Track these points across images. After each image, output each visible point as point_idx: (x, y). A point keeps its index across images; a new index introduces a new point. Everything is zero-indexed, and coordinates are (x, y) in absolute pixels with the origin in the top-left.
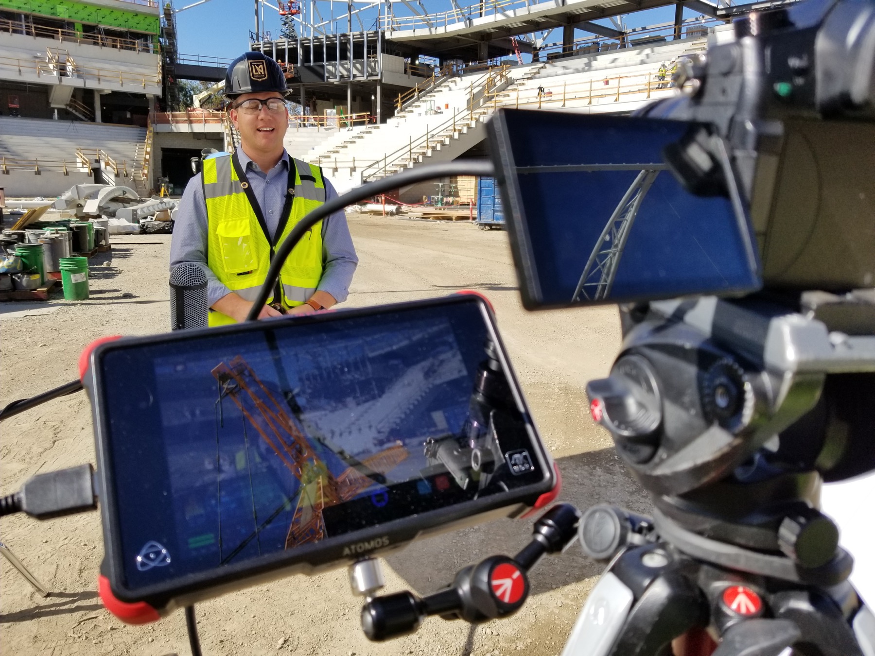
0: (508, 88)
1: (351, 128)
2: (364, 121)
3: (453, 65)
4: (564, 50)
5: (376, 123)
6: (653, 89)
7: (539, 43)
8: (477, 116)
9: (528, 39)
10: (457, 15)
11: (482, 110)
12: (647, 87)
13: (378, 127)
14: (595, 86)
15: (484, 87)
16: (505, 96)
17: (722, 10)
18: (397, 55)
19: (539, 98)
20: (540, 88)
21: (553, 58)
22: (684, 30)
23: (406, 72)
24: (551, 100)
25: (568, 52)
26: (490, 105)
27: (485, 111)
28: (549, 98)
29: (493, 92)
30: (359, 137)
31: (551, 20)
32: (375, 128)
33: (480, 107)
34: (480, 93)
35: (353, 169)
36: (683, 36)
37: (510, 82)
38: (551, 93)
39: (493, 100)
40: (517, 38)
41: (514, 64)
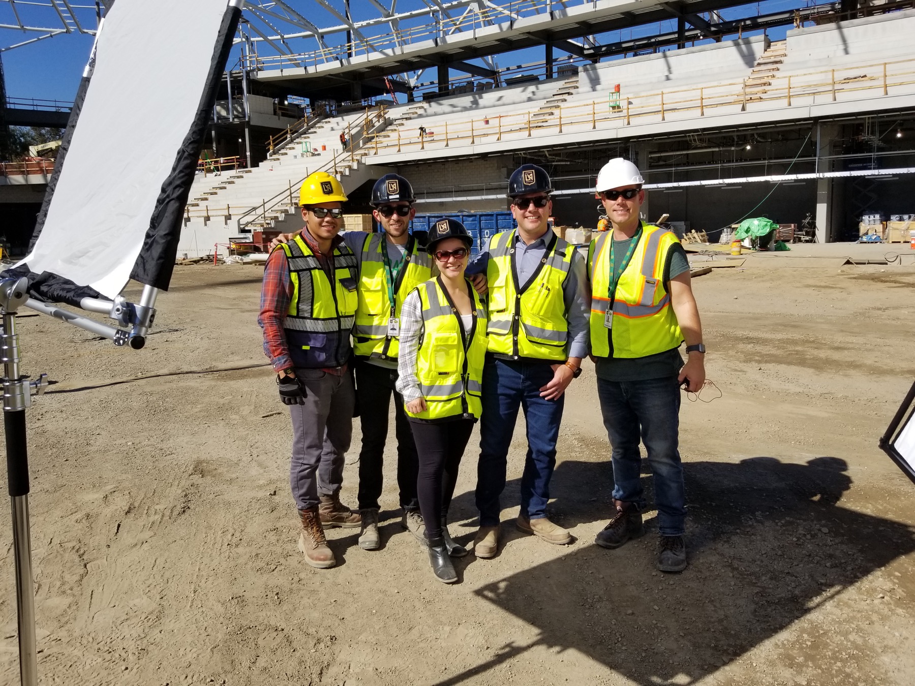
0: (388, 129)
1: (219, 173)
2: (234, 165)
3: (325, 105)
4: (440, 89)
5: (246, 167)
6: (533, 127)
7: (413, 82)
8: (358, 158)
9: (401, 78)
10: (325, 55)
11: (362, 152)
12: (527, 126)
13: (250, 171)
14: (476, 125)
15: (362, 127)
16: (385, 136)
17: (588, 49)
18: (265, 95)
19: (421, 138)
20: (421, 129)
21: (429, 98)
22: (555, 69)
23: (275, 113)
24: (433, 140)
25: (443, 92)
26: (371, 146)
27: (366, 152)
28: (432, 138)
29: (373, 133)
30: (230, 183)
31: (425, 60)
32: (247, 172)
33: (361, 148)
34: (359, 134)
35: (228, 217)
36: (555, 76)
37: (388, 123)
38: (433, 133)
39: (373, 140)
40: (390, 77)
41: (390, 104)
